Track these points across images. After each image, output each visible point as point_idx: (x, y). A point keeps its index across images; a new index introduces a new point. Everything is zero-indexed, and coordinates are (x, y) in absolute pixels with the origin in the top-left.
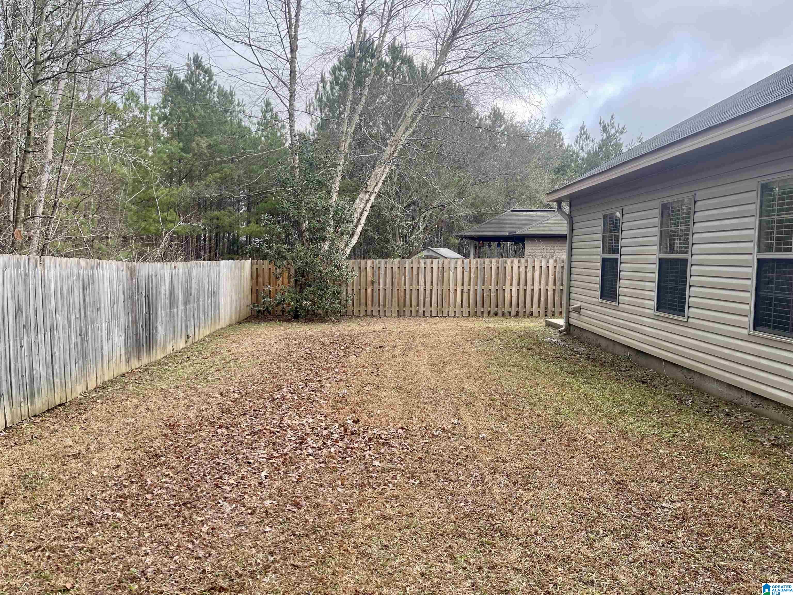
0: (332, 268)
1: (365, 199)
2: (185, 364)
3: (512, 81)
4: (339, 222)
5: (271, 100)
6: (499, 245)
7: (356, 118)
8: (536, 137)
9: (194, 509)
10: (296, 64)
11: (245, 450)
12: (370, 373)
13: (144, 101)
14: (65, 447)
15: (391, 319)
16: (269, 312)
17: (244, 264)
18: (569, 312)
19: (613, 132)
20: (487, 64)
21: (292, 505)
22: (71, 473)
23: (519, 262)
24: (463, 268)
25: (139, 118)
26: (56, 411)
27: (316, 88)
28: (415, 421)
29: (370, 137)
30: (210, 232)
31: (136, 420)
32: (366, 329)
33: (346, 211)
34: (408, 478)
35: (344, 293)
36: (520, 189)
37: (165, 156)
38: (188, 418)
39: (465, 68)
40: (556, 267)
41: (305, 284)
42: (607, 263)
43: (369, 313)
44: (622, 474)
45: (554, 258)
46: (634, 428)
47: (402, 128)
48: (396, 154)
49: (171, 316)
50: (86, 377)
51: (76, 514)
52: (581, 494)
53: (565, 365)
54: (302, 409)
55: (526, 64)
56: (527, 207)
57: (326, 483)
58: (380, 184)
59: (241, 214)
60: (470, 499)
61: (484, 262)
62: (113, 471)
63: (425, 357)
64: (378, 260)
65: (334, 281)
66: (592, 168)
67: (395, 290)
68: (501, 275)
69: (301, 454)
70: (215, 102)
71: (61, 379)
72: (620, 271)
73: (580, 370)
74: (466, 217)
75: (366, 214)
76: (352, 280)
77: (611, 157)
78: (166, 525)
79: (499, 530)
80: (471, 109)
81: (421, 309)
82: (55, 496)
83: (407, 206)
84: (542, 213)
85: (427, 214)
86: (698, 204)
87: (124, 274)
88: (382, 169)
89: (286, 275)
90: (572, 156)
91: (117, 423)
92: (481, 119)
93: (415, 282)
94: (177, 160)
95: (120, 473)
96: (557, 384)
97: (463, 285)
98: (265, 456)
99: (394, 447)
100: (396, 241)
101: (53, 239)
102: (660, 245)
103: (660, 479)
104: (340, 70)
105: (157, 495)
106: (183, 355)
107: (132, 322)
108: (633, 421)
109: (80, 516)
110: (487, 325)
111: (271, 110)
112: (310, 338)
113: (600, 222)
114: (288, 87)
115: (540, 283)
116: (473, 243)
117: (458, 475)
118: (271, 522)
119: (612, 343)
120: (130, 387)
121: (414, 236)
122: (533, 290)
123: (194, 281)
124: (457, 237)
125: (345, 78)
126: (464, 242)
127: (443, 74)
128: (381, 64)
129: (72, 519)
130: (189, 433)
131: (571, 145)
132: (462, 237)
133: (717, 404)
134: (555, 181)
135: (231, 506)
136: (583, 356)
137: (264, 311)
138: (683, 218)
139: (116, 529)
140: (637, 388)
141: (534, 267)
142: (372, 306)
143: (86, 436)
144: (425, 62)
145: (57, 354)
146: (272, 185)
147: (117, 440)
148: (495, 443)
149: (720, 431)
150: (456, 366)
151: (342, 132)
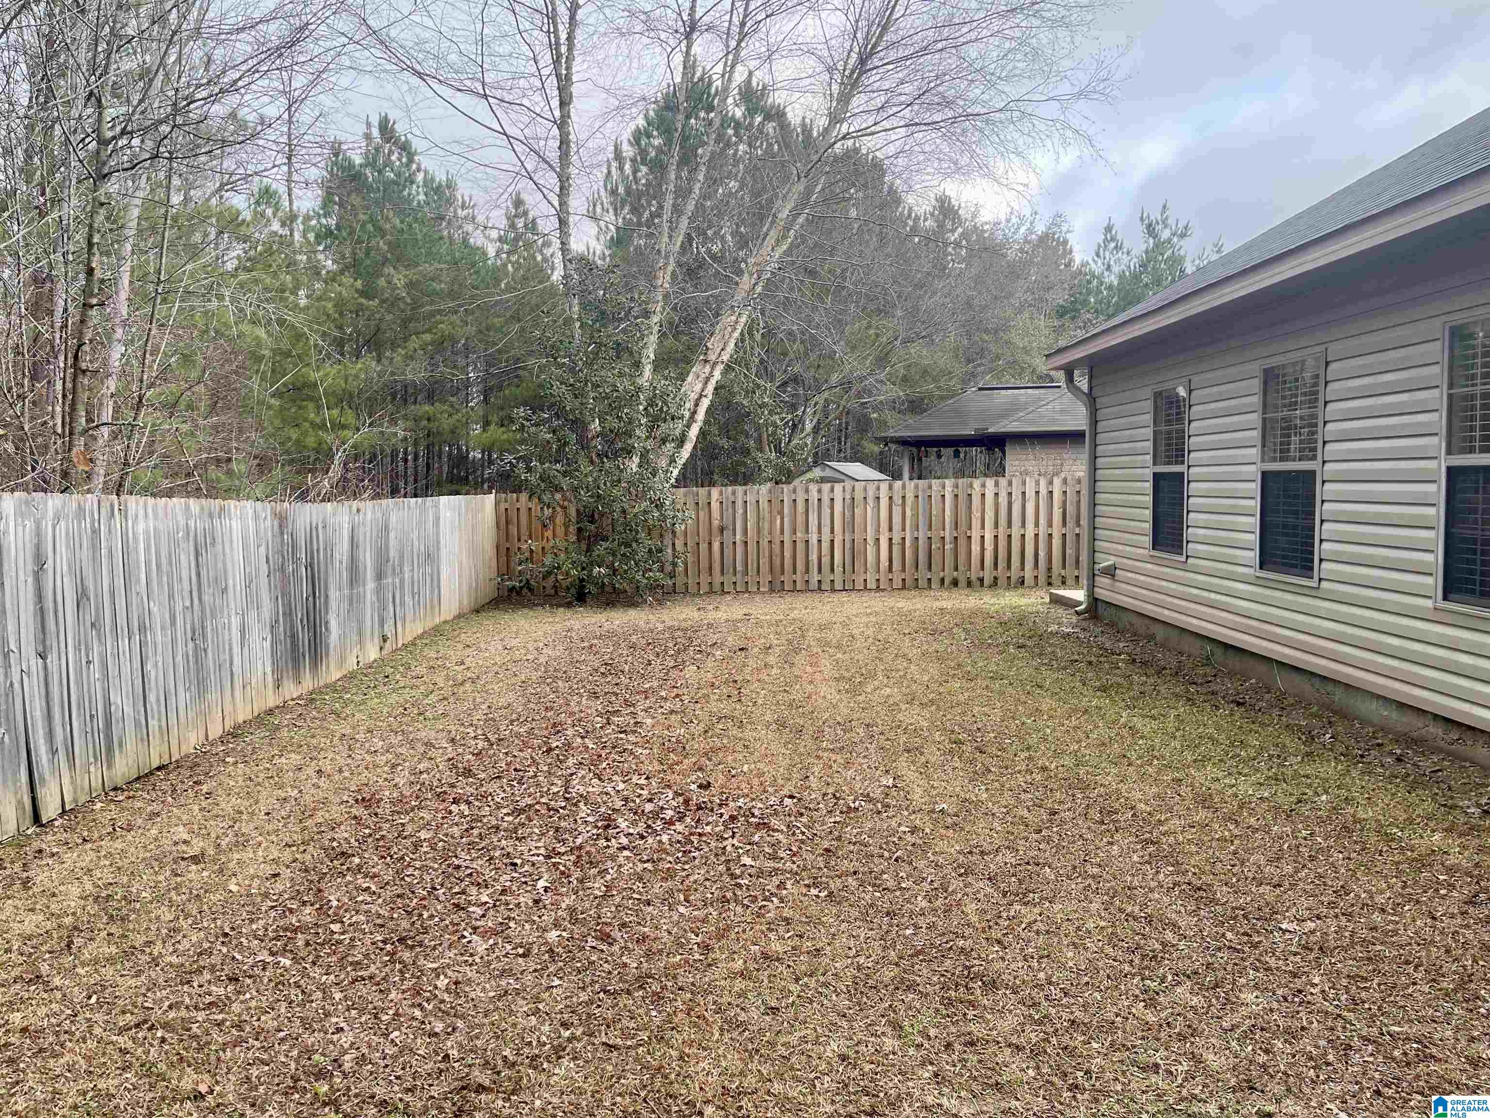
0: (645, 504)
1: (703, 376)
2: (381, 688)
3: (974, 146)
4: (655, 421)
5: (523, 196)
6: (957, 454)
7: (684, 223)
8: (1021, 250)
9: (418, 949)
10: (571, 129)
11: (504, 842)
12: (725, 697)
13: (287, 204)
14: (176, 843)
15: (758, 598)
16: (531, 590)
17: (483, 501)
18: (1094, 575)
19: (1165, 234)
20: (927, 117)
21: (596, 938)
22: (191, 889)
23: (997, 484)
24: (891, 498)
25: (281, 236)
26: (152, 779)
27: (606, 171)
28: (814, 782)
29: (711, 258)
30: (416, 444)
31: (300, 792)
32: (711, 616)
33: (669, 399)
34: (808, 886)
35: (670, 551)
36: (993, 348)
37: (330, 305)
38: (395, 785)
39: (886, 124)
40: (1065, 492)
41: (596, 536)
42: (1162, 483)
43: (717, 587)
44: (1204, 873)
45: (1063, 475)
46: (1223, 788)
47: (770, 240)
48: (759, 289)
49: (354, 601)
50: (204, 715)
51: (205, 961)
52: (1129, 909)
53: (1090, 675)
54: (604, 765)
55: (998, 115)
56: (1007, 382)
57: (657, 898)
58: (732, 345)
59: (472, 408)
60: (922, 922)
61: (930, 487)
62: (268, 884)
63: (826, 665)
64: (730, 489)
65: (649, 529)
66: (1131, 304)
67: (764, 543)
68: (962, 507)
69: (608, 847)
70: (419, 202)
71: (160, 720)
72: (1188, 497)
73: (1118, 684)
74: (893, 405)
75: (705, 403)
76: (683, 528)
77: (1165, 283)
78: (371, 978)
79: (979, 976)
80: (898, 201)
81: (815, 578)
82: (164, 931)
83: (782, 385)
84: (1037, 391)
85: (820, 399)
86: (1333, 366)
87: (268, 524)
88: (734, 318)
89: (559, 519)
90: (1089, 282)
91: (267, 799)
92: (918, 218)
93: (800, 527)
94: (351, 312)
95: (279, 887)
96: (1075, 711)
97: (890, 530)
98: (542, 851)
99: (778, 831)
100: (761, 450)
101: (138, 464)
102: (1264, 446)
103: (1276, 880)
104: (649, 136)
105: (350, 925)
106: (375, 673)
107: (284, 614)
108: (1220, 775)
109: (213, 966)
110: (938, 604)
111: (525, 213)
112: (611, 634)
113: (1149, 405)
114: (555, 171)
115: (1037, 525)
116: (907, 452)
117: (899, 880)
118: (561, 969)
119: (1176, 632)
120: (284, 733)
121: (795, 442)
122: (1023, 536)
123: (392, 535)
124: (878, 440)
125: (659, 150)
126: (890, 450)
127: (844, 138)
128: (726, 121)
129: (199, 971)
130: (398, 813)
131: (1088, 263)
132: (886, 441)
133: (1380, 741)
134: (1058, 331)
135: (486, 941)
136: (1122, 657)
137: (521, 588)
138: (1305, 394)
139: (280, 987)
140: (1226, 715)
141: (1024, 493)
142: (722, 573)
143: (212, 823)
144: (809, 115)
145: (153, 674)
146: (531, 353)
147: (270, 827)
148: (964, 820)
149: (1386, 790)
150: (886, 681)
151: (659, 251)
